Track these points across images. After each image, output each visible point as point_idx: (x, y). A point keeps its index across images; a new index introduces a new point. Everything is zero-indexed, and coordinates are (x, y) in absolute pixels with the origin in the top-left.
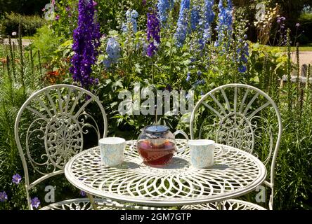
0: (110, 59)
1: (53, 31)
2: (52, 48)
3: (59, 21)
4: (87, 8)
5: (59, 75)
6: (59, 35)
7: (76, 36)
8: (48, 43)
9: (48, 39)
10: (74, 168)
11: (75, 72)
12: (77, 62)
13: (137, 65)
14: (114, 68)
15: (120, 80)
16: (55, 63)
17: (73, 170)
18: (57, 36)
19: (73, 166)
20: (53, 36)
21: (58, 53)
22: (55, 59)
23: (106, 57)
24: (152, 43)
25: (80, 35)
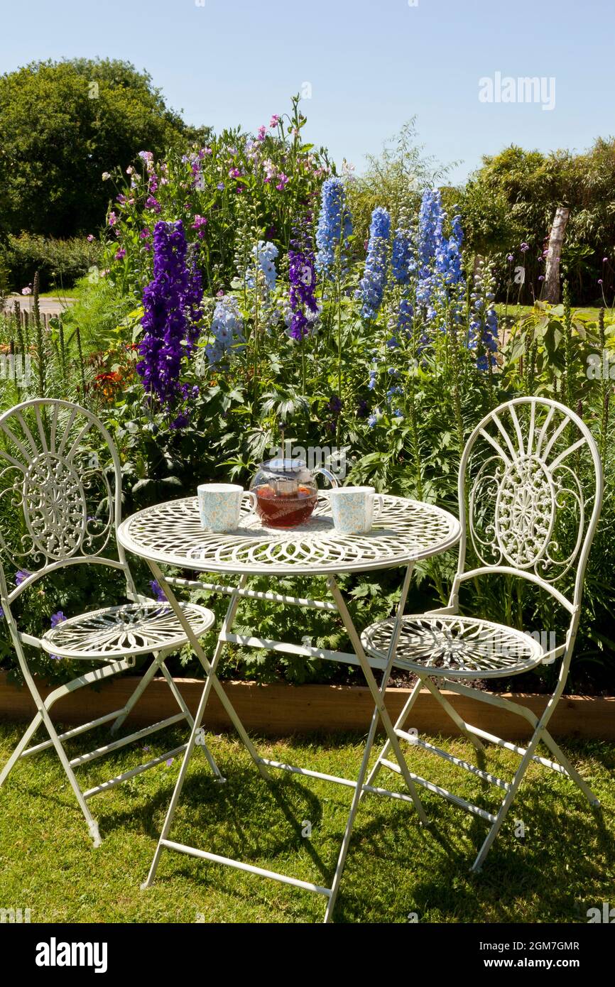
0: (220, 346)
1: (112, 284)
2: (110, 322)
3: (126, 261)
4: (173, 242)
5: (121, 381)
6: (126, 291)
7: (147, 301)
8: (101, 311)
9: (100, 302)
10: (132, 530)
11: (147, 373)
12: (152, 352)
13: (274, 358)
14: (226, 364)
15: (239, 388)
16: (112, 354)
17: (131, 532)
18: (119, 294)
19: (131, 528)
20: (110, 294)
21: (122, 333)
22: (114, 344)
23: (212, 340)
24: (301, 313)
25: (157, 297)
